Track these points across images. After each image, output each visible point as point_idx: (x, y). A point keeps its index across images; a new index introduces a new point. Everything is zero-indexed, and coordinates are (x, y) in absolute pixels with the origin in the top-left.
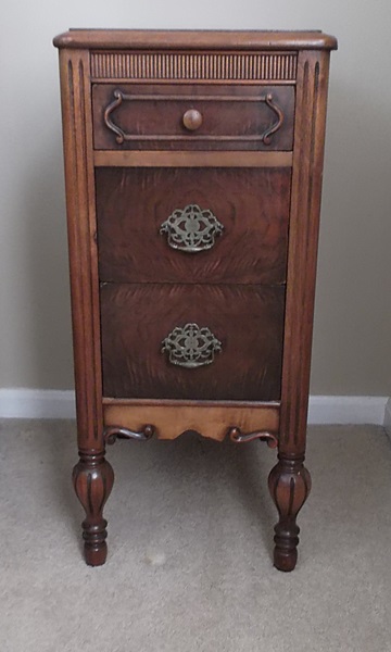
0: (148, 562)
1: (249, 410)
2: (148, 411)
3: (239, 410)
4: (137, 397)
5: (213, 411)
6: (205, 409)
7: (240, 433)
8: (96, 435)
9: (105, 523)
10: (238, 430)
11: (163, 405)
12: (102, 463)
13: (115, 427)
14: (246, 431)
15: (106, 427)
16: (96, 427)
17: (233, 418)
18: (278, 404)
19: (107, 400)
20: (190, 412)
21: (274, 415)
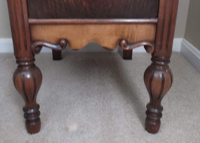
0: (67, 129)
1: (135, 26)
2: (63, 29)
3: (127, 27)
4: (53, 18)
5: (108, 28)
6: (103, 26)
7: (128, 43)
8: (26, 47)
9: (38, 106)
10: (126, 41)
11: (73, 24)
12: (33, 67)
13: (39, 41)
14: (132, 42)
15: (33, 41)
16: (25, 41)
17: (123, 32)
18: (155, 20)
19: (32, 21)
20: (92, 29)
21: (152, 29)
